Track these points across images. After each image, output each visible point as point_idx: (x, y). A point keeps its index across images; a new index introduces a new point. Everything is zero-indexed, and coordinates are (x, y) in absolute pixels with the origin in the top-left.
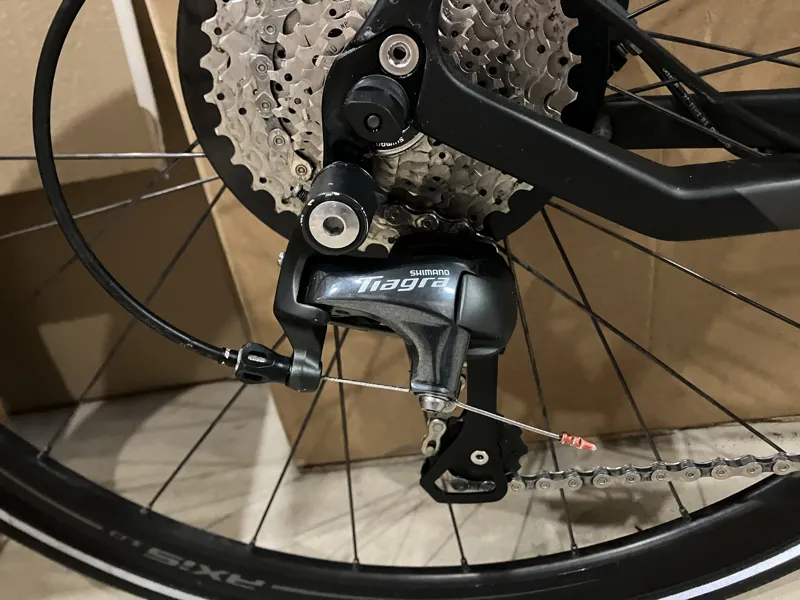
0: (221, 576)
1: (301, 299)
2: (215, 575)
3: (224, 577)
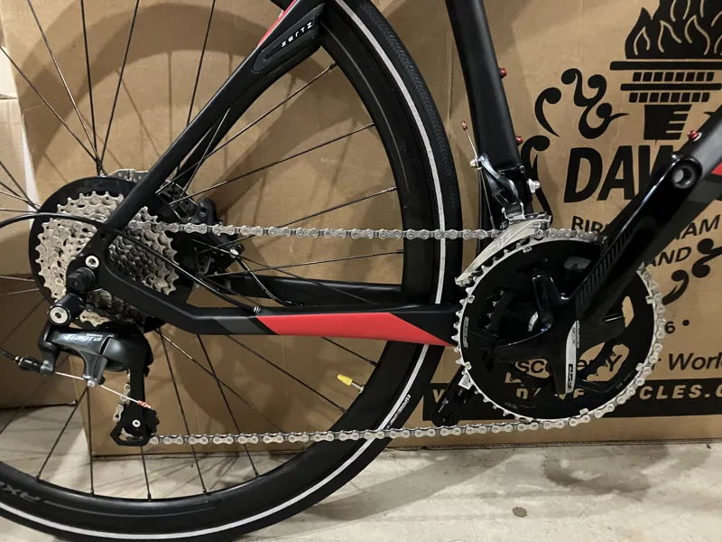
0: (17, 493)
1: (47, 340)
2: (14, 492)
3: (19, 493)
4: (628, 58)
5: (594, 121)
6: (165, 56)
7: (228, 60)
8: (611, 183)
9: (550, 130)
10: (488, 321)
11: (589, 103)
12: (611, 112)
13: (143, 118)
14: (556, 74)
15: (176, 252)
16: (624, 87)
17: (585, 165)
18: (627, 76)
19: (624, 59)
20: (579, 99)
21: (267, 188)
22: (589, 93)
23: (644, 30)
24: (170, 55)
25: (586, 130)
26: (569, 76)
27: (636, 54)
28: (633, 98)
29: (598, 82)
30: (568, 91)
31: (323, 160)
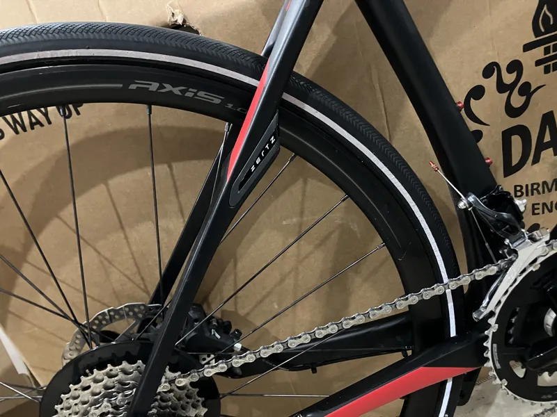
4: (536, 37)
5: (517, 101)
6: (102, 187)
7: (168, 169)
8: (541, 146)
9: (482, 123)
10: (511, 336)
11: (510, 88)
12: (530, 88)
13: (99, 250)
14: (477, 72)
15: (197, 390)
16: (538, 63)
17: (516, 141)
18: (539, 53)
19: (533, 39)
20: (502, 87)
21: (239, 265)
22: (508, 78)
23: (545, 8)
24: (107, 185)
25: (512, 111)
26: (489, 71)
27: (543, 30)
28: (547, 71)
29: (515, 66)
30: (490, 84)
31: (284, 223)
